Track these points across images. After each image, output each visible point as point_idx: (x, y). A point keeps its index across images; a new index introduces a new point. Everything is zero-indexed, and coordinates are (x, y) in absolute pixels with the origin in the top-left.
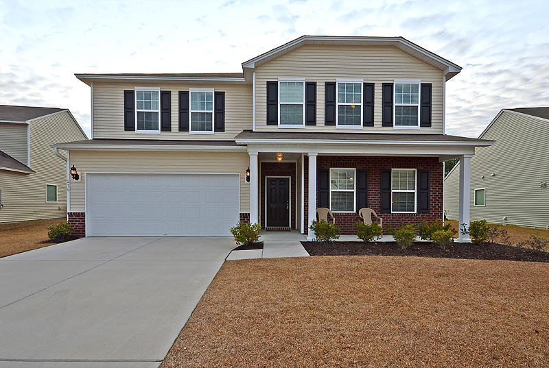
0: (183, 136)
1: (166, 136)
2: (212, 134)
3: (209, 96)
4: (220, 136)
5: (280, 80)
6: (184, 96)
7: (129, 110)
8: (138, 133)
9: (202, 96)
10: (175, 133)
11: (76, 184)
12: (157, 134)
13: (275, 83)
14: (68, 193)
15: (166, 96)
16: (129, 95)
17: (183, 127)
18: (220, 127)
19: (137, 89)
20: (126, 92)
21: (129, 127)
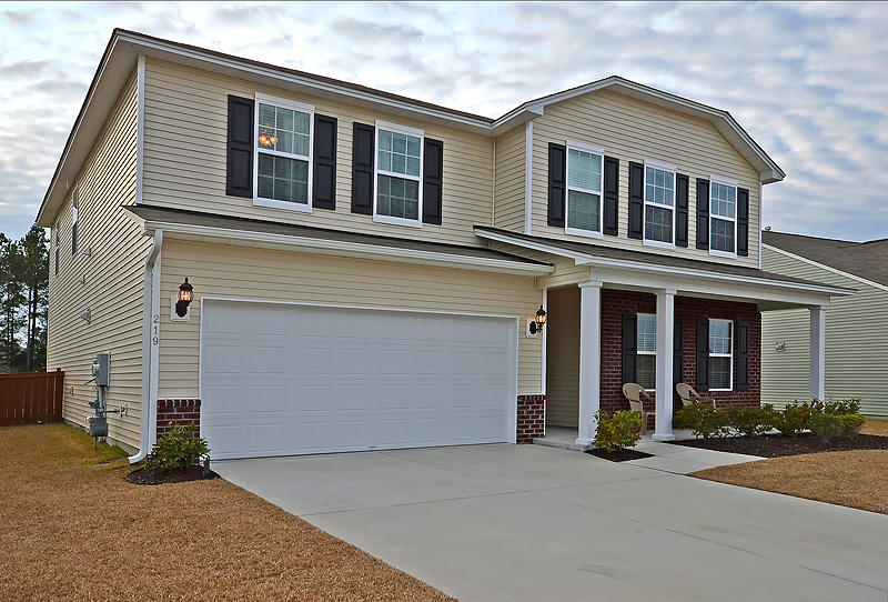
0: (360, 224)
1: (323, 219)
2: (416, 227)
3: (413, 144)
4: (431, 233)
5: (571, 144)
6: (363, 135)
7: (239, 143)
8: (258, 206)
9: (399, 141)
10: (341, 216)
11: (178, 328)
12: (304, 212)
13: (562, 149)
14: (155, 349)
15: (326, 126)
16: (240, 111)
17: (361, 205)
18: (433, 216)
19: (261, 99)
20: (234, 101)
21: (238, 186)
